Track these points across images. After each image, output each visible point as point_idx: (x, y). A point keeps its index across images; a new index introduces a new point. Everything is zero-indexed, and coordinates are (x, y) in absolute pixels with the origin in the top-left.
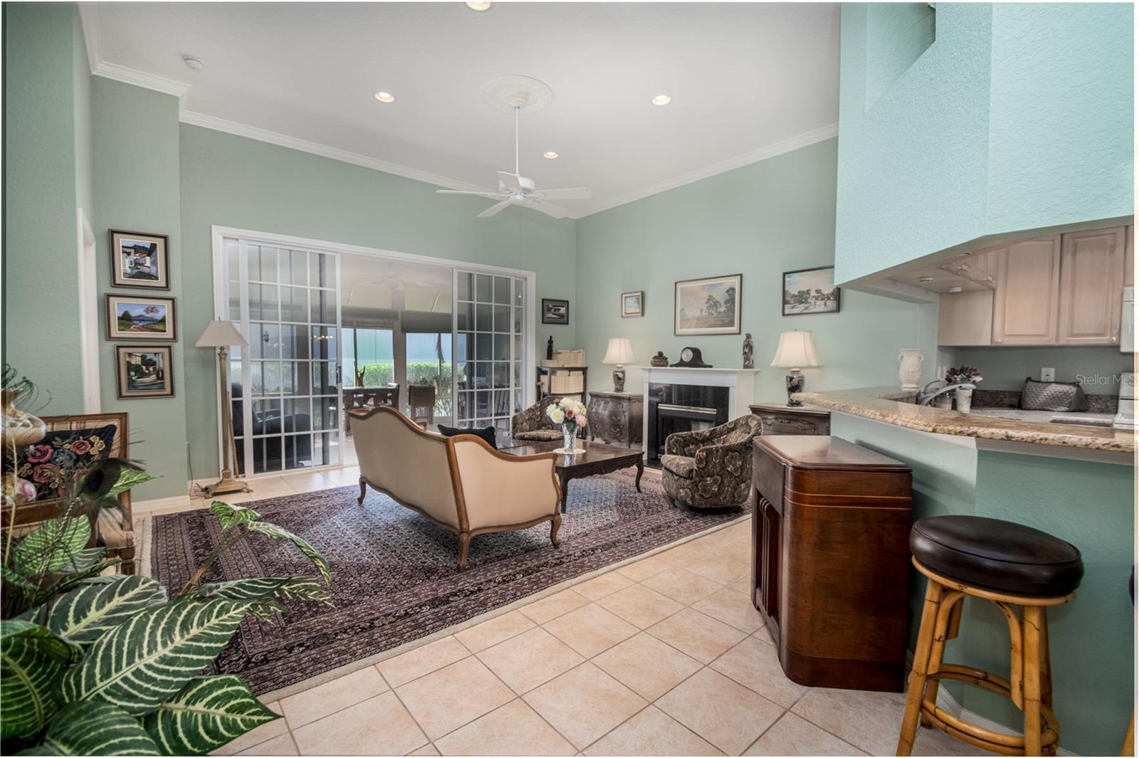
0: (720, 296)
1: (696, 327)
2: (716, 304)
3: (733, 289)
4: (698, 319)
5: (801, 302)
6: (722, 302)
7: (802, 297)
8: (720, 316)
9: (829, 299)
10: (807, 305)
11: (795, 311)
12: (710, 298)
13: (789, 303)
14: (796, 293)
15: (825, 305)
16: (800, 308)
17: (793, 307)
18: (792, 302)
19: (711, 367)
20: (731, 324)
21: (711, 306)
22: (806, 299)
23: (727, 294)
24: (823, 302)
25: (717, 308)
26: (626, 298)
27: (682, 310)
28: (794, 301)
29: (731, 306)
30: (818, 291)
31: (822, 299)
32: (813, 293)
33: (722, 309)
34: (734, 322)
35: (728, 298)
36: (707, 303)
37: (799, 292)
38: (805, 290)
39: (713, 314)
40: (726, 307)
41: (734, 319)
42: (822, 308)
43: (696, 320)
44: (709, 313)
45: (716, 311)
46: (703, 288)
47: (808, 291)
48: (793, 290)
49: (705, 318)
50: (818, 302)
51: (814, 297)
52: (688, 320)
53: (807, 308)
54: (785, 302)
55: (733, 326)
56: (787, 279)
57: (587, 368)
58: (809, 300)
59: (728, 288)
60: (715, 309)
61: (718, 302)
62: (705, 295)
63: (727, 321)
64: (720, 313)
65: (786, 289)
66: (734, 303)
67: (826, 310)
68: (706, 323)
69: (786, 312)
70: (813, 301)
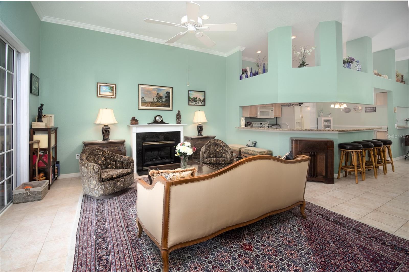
0: (163, 94)
1: (151, 106)
2: (161, 97)
3: (169, 93)
4: (152, 103)
5: (194, 101)
6: (164, 97)
7: (195, 100)
8: (162, 102)
9: (202, 101)
10: (197, 102)
11: (193, 104)
12: (158, 94)
13: (191, 101)
14: (193, 98)
15: (201, 103)
16: (194, 103)
17: (192, 103)
18: (192, 101)
19: (167, 124)
20: (169, 106)
21: (158, 98)
22: (196, 100)
23: (166, 94)
24: (201, 102)
25: (161, 99)
26: (100, 86)
27: (143, 98)
28: (192, 100)
29: (168, 99)
30: (199, 98)
31: (201, 101)
32: (198, 99)
33: (164, 100)
34: (170, 106)
35: (167, 96)
36: (156, 96)
37: (194, 98)
38: (196, 97)
39: (159, 101)
40: (166, 99)
41: (170, 104)
42: (200, 104)
43: (151, 103)
44: (157, 100)
45: (161, 100)
46: (154, 89)
47: (197, 98)
48: (192, 97)
49: (156, 103)
50: (199, 102)
51: (198, 100)
52: (146, 103)
53: (196, 103)
54: (189, 101)
55: (169, 107)
56: (190, 93)
57: (57, 128)
58: (197, 101)
59: (167, 92)
60: (160, 99)
61: (162, 97)
62: (156, 93)
63: (166, 105)
64: (163, 101)
65: (190, 96)
66: (169, 98)
67: (201, 105)
68: (156, 105)
69: (190, 104)
70: (198, 101)
